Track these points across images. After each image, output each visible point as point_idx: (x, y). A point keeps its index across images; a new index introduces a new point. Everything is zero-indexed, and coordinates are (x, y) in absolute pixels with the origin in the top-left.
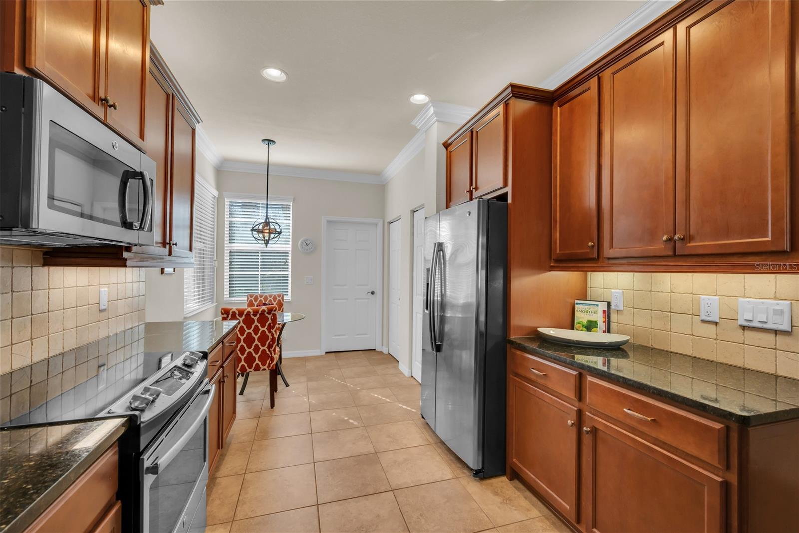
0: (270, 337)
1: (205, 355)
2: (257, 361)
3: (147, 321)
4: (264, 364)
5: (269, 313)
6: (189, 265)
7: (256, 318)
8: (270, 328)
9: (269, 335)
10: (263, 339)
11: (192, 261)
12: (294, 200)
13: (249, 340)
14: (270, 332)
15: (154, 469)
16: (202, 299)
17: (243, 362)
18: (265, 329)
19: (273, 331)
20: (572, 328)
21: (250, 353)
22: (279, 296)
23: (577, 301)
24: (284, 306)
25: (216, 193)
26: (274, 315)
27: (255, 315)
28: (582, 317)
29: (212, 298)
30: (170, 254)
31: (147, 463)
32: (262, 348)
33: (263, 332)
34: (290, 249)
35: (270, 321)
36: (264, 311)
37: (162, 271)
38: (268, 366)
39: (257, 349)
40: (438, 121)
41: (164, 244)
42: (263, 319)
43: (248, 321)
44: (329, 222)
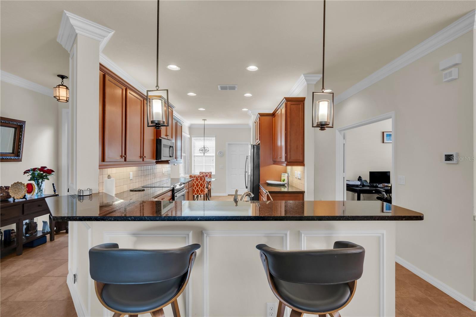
0: (203, 185)
1: (184, 183)
2: (200, 192)
3: (171, 178)
4: (202, 193)
5: (203, 177)
6: (181, 163)
7: (199, 179)
8: (203, 182)
9: (203, 184)
10: (201, 185)
11: (182, 161)
12: (216, 137)
13: (197, 185)
14: (203, 183)
15: (176, 196)
16: (185, 173)
17: (196, 192)
18: (202, 182)
19: (204, 183)
20: (281, 181)
21: (197, 189)
22: (210, 173)
23: (283, 173)
24: (212, 176)
25: (189, 136)
26: (204, 178)
27: (199, 177)
28: (283, 178)
29: (188, 173)
30: (177, 160)
31: (175, 195)
32: (201, 188)
33: (201, 183)
34: (215, 155)
35: (203, 180)
36: (201, 176)
37: (174, 165)
38: (203, 194)
39: (199, 188)
40: (253, 115)
41: (176, 158)
42: (201, 179)
43: (197, 180)
44: (229, 144)
